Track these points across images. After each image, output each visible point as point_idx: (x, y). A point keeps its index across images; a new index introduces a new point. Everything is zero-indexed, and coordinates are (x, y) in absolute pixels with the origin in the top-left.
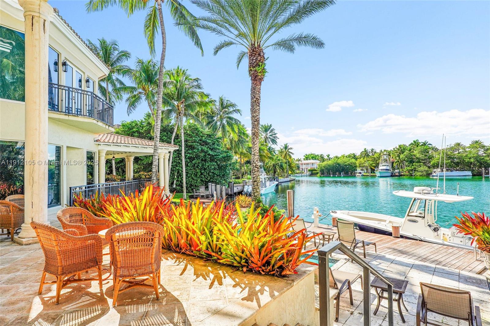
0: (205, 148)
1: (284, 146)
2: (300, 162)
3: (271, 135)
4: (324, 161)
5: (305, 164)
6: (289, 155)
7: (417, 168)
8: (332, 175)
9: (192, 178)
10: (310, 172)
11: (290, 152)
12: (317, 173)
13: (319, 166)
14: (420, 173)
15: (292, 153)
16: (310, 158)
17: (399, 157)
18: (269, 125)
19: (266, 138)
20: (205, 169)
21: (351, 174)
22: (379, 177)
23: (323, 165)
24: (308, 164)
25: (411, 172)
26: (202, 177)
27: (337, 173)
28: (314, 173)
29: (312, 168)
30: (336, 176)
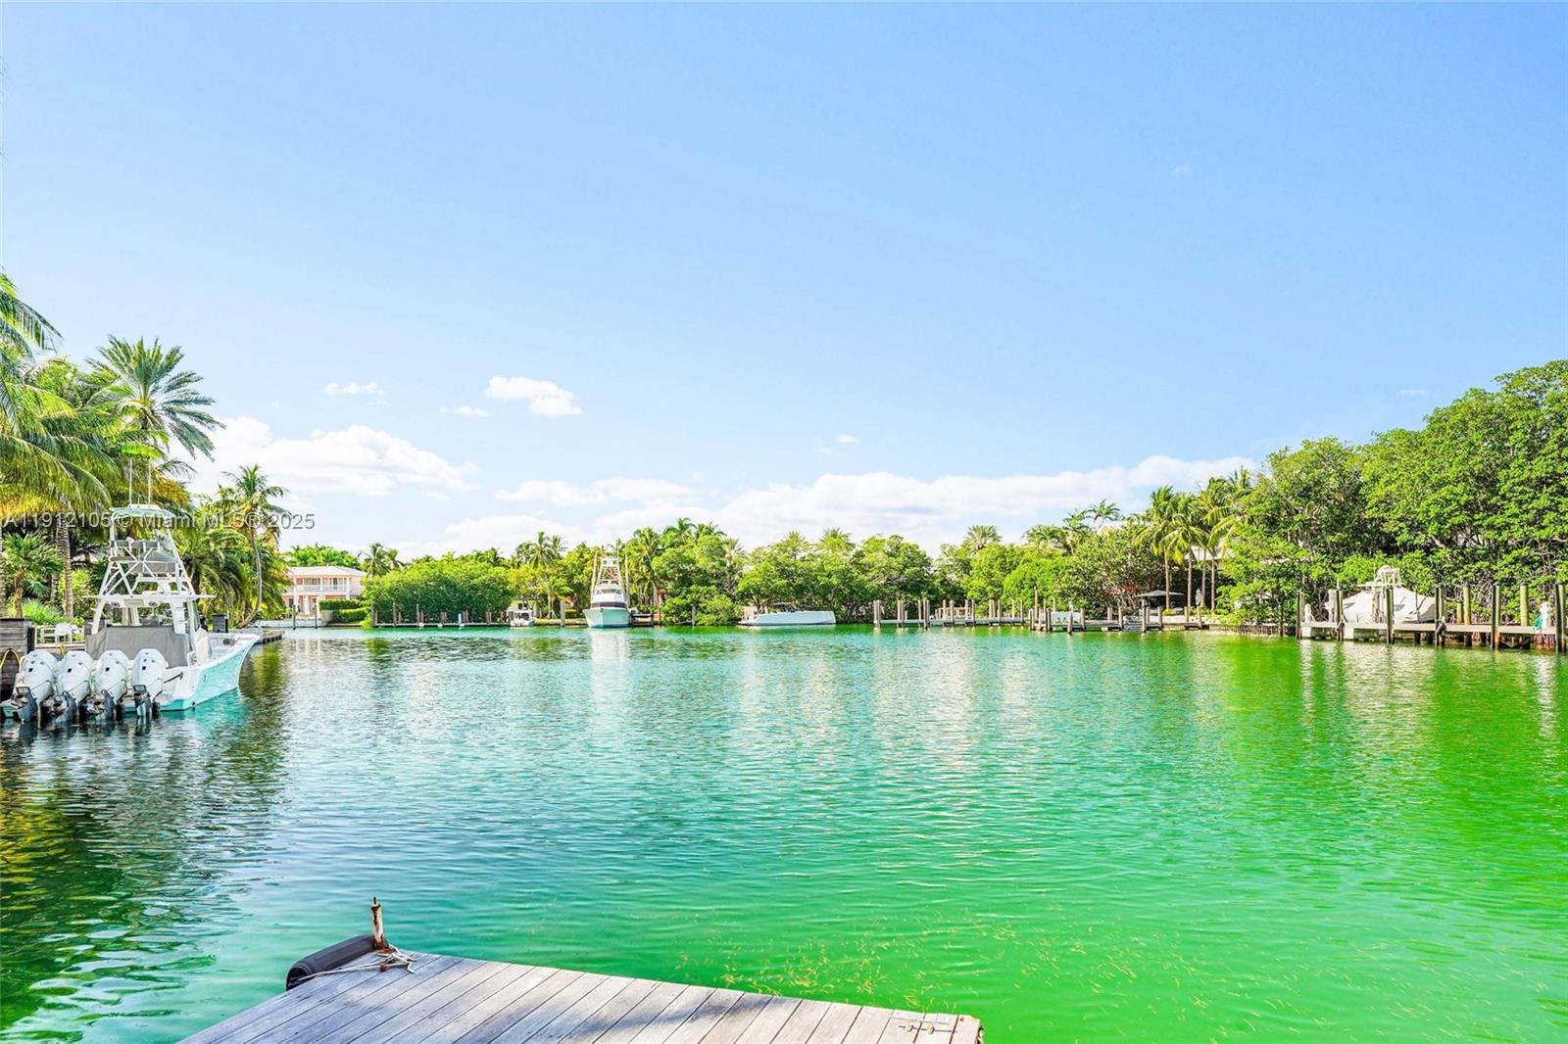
3: (173, 403)
4: (385, 569)
5: (300, 581)
7: (702, 599)
8: (422, 624)
11: (272, 508)
12: (361, 617)
13: (369, 589)
14: (713, 617)
16: (318, 558)
17: (648, 564)
21: (494, 620)
22: (598, 627)
23: (388, 585)
24: (314, 581)
25: (684, 614)
27: (444, 615)
28: (345, 615)
29: (332, 597)
30: (440, 625)
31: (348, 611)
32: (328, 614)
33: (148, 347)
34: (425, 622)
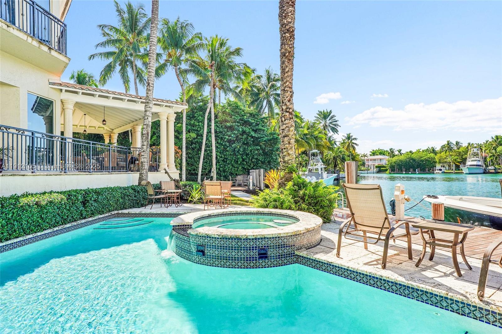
0: (247, 129)
1: (346, 136)
2: (366, 158)
3: (331, 123)
4: (394, 156)
5: (371, 160)
6: (353, 147)
8: (404, 172)
9: (232, 165)
10: (377, 169)
11: (353, 143)
12: (386, 170)
13: (389, 162)
15: (356, 144)
16: (378, 153)
17: (495, 150)
18: (329, 111)
19: (325, 127)
20: (247, 155)
21: (429, 171)
22: (467, 174)
23: (394, 161)
24: (375, 160)
26: (243, 164)
27: (411, 170)
28: (382, 169)
29: (380, 164)
30: (410, 173)
31: (383, 168)
32: (378, 169)
33: (325, 111)
34: (405, 171)
